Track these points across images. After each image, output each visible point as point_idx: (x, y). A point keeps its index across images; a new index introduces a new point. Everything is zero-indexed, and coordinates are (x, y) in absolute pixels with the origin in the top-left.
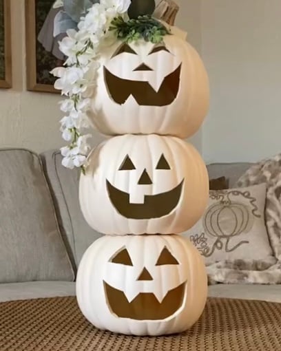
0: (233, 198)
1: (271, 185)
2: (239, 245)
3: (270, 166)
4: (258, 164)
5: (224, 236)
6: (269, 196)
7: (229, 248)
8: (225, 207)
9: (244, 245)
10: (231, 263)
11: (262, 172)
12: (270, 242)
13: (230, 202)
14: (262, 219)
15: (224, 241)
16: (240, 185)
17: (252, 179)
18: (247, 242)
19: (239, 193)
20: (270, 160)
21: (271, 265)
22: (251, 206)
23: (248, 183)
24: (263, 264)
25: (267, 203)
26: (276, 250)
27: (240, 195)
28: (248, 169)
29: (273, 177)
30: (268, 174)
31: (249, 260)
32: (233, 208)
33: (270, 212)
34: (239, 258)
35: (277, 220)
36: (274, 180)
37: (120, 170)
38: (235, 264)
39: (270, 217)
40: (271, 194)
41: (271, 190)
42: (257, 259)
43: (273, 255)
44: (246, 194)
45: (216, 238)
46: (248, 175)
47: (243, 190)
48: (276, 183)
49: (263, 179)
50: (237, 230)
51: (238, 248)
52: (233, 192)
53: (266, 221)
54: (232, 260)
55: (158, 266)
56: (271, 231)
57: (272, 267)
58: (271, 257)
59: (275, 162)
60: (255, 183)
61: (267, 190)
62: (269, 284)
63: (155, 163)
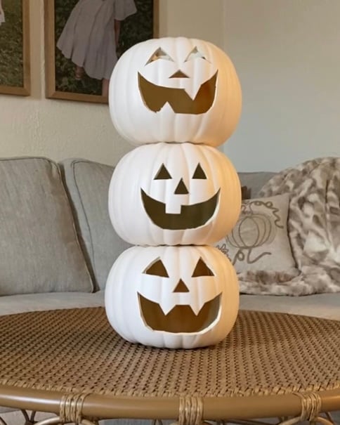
0: (254, 208)
1: (294, 195)
2: (261, 256)
3: (292, 176)
4: (281, 173)
5: (246, 247)
6: (292, 207)
7: (251, 260)
8: (247, 217)
9: (267, 255)
10: (253, 274)
11: (285, 182)
12: (293, 253)
13: (251, 212)
14: (285, 229)
15: (246, 252)
16: (262, 195)
17: (275, 189)
18: (270, 254)
19: (261, 203)
20: (292, 170)
21: (294, 277)
22: (273, 216)
23: (271, 193)
24: (286, 276)
25: (290, 213)
26: (299, 262)
27: (263, 206)
28: (270, 178)
29: (295, 187)
30: (291, 184)
31: (271, 272)
32: (255, 219)
33: (293, 222)
34: (262, 269)
35: (300, 230)
36: (297, 191)
37: (156, 179)
38: (257, 276)
39: (293, 227)
40: (294, 205)
41: (294, 200)
42: (279, 271)
43: (296, 266)
44: (269, 205)
45: (238, 249)
46: (270, 185)
47: (265, 200)
48: (299, 193)
49: (286, 189)
50: (259, 241)
51: (260, 259)
52: (256, 203)
53: (288, 232)
54: (254, 271)
55: (194, 278)
56: (294, 241)
57: (294, 279)
58: (294, 269)
59: (298, 172)
60: (278, 193)
61: (290, 201)
62: (292, 296)
63: (192, 172)
